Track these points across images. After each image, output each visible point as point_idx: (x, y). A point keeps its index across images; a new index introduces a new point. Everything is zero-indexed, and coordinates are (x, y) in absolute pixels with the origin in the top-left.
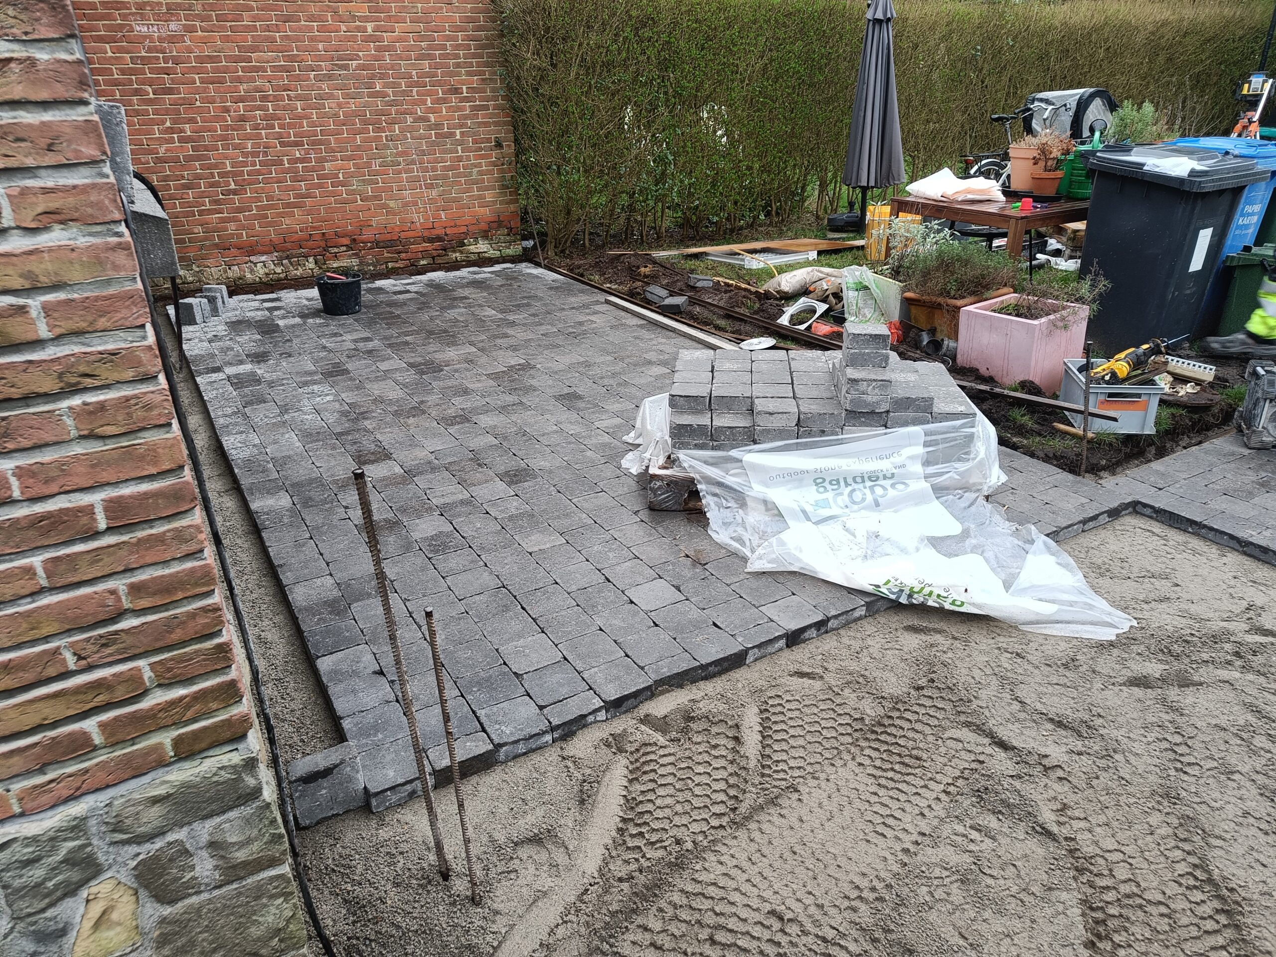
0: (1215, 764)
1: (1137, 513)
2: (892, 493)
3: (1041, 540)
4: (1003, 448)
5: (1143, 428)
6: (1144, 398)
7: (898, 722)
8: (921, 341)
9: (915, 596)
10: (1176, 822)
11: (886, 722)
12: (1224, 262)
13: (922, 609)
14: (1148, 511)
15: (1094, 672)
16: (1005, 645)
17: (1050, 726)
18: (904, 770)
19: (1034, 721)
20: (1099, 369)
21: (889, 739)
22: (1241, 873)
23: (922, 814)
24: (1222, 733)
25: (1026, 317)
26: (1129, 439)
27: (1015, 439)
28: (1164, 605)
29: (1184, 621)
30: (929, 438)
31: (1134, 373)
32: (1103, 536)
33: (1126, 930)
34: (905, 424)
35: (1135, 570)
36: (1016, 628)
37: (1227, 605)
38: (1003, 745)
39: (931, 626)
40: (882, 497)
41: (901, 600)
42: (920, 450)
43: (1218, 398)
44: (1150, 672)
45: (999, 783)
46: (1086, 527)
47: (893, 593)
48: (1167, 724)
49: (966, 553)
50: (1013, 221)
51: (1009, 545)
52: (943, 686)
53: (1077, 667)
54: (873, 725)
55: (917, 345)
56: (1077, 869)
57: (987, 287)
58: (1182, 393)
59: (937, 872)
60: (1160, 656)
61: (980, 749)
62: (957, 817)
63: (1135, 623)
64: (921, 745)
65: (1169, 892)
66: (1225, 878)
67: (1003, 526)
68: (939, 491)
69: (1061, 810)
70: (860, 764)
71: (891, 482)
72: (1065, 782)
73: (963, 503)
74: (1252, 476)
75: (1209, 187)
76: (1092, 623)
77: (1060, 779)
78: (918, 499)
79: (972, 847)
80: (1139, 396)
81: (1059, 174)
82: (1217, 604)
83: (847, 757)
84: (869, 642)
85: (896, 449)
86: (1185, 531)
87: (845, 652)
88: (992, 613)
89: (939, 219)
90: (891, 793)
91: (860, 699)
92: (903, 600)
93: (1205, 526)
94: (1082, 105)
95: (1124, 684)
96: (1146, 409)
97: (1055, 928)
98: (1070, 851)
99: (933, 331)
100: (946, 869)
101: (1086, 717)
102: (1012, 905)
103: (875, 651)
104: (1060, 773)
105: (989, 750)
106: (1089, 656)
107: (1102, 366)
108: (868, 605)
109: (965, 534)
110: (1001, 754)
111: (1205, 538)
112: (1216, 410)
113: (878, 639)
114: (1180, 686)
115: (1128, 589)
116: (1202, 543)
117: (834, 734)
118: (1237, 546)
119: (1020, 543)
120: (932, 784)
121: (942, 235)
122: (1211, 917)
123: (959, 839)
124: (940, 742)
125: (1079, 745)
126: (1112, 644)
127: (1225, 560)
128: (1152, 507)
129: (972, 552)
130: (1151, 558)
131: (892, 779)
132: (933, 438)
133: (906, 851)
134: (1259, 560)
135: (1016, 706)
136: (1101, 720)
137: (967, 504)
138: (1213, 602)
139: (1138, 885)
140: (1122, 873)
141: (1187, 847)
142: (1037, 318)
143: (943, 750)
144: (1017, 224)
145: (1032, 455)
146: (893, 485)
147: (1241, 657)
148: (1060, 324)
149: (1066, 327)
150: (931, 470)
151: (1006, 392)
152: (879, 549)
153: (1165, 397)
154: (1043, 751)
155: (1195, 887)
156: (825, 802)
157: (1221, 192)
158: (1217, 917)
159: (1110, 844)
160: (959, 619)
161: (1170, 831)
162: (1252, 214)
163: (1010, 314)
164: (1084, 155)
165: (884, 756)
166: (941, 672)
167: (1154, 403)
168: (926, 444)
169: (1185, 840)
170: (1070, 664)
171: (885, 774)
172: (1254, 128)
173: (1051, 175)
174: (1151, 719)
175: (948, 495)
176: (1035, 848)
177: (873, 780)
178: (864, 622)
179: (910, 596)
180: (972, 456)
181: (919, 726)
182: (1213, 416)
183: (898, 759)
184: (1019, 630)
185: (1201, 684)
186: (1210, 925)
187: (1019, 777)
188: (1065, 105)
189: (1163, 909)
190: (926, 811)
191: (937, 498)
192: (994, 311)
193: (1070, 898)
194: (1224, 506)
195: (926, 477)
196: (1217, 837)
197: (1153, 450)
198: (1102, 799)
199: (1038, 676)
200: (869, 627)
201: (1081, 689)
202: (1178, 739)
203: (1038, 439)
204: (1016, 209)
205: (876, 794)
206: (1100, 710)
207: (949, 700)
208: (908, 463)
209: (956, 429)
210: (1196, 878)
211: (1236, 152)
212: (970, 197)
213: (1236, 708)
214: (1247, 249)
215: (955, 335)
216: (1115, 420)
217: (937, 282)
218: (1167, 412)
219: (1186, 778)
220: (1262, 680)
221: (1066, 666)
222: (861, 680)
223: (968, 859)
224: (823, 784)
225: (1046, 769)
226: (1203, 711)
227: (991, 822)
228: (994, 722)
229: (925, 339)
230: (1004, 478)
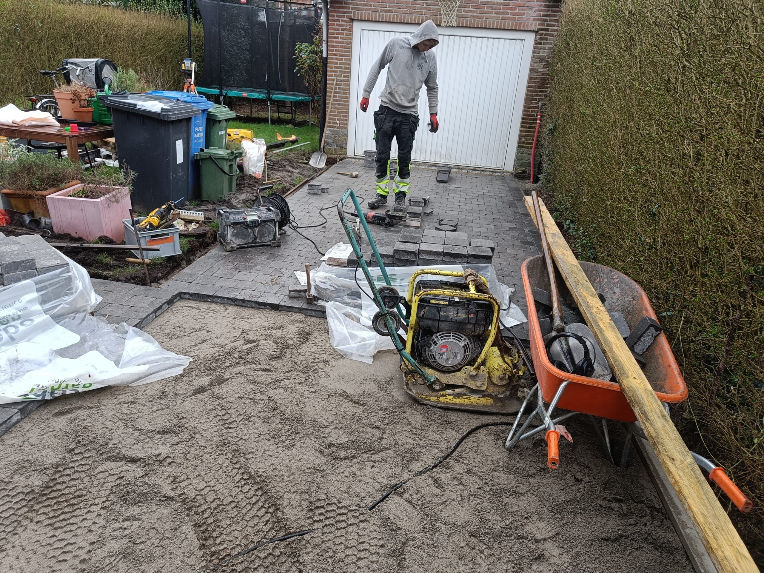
0: (242, 417)
1: (182, 298)
2: (21, 328)
3: (131, 330)
4: (95, 280)
5: (175, 252)
6: (170, 235)
7: (61, 480)
8: (25, 221)
9: (56, 391)
10: (230, 456)
11: (52, 484)
12: (194, 157)
13: (64, 398)
14: (187, 296)
15: (176, 395)
16: (123, 400)
17: (158, 436)
18: (72, 509)
19: (149, 437)
20: (143, 223)
21: (56, 494)
22: (263, 465)
23: (90, 531)
24: (242, 400)
25: (91, 198)
26: (169, 259)
27: (105, 273)
28: (205, 344)
29: (215, 349)
30: (40, 286)
31: (162, 222)
32: (167, 316)
33: (218, 527)
34: (18, 280)
35: (187, 330)
36: (128, 387)
37: (233, 334)
38: (133, 461)
39: (72, 407)
40: (14, 333)
41: (46, 398)
42: (35, 295)
43: (208, 229)
44: (203, 382)
45: (135, 485)
46: (157, 314)
47: (39, 396)
48: (217, 407)
49: (86, 352)
50: (67, 139)
51: (113, 338)
52: (87, 442)
53: (166, 396)
54: (43, 491)
55: (22, 224)
56: (188, 509)
57: (61, 181)
58: (191, 229)
59: (107, 561)
60: (207, 372)
61: (120, 470)
62: (113, 519)
63: (191, 359)
64: (80, 487)
65: (234, 494)
66: (256, 472)
67: (106, 328)
68: (57, 318)
69: (174, 481)
70: (37, 522)
71: (19, 321)
72: (173, 464)
73: (77, 321)
74: (231, 266)
75: (173, 118)
76: (170, 368)
77: (170, 463)
78: (43, 328)
79: (127, 532)
80: (167, 234)
81: (90, 109)
82: (228, 335)
83: (25, 523)
84: (28, 435)
85: (17, 298)
86: (207, 302)
87: (9, 451)
88: (111, 384)
89: (15, 138)
90: (65, 529)
91: (27, 478)
92: (48, 397)
93: (215, 297)
94: (99, 69)
95: (193, 395)
96: (173, 241)
97: (182, 551)
98: (183, 501)
99: (31, 214)
100: (112, 556)
101: (177, 421)
102: (158, 552)
103: (34, 440)
104: (169, 460)
105: (125, 468)
106: (171, 387)
107: (144, 221)
108: (21, 410)
109: (83, 340)
110: (133, 466)
111: (217, 303)
112: (209, 235)
113: (35, 430)
114: (219, 384)
115: (186, 342)
116: (216, 306)
117: (12, 512)
118: (232, 303)
119: (120, 335)
120: (93, 508)
121: (19, 149)
122: (254, 495)
123: (117, 532)
124: (93, 478)
125: (176, 439)
126: (182, 375)
127: (228, 311)
128: (188, 293)
129: (90, 350)
130: (194, 321)
131: (64, 520)
132: (43, 285)
133: (83, 561)
134: (243, 306)
135: (137, 433)
136: (185, 420)
137: (80, 321)
138: (227, 334)
139: (219, 499)
140: (210, 498)
141: (238, 466)
142: (97, 198)
143: (96, 482)
144: (70, 141)
145: (118, 280)
146: (22, 324)
147: (242, 358)
148: (113, 200)
149: (117, 201)
150: (48, 306)
151: (91, 245)
152: (21, 370)
153: (183, 233)
154: (157, 452)
155: (245, 484)
156: (15, 563)
157: (180, 121)
158: (257, 494)
159: (202, 485)
160: (91, 395)
161: (229, 462)
162: (200, 132)
163: (81, 197)
164: (101, 98)
165: (56, 507)
166: (83, 433)
167: (177, 236)
168: (38, 290)
169: (236, 463)
170: (162, 395)
171: (58, 519)
172: (193, 87)
173: (85, 110)
174: (209, 408)
175: (64, 319)
176: (164, 511)
177: (50, 528)
178: (22, 423)
179: (52, 393)
180: (74, 290)
181: (76, 476)
182: (209, 238)
183: (66, 504)
184: (130, 387)
185: (228, 379)
186: (255, 499)
187: (147, 474)
188: (88, 68)
189: (233, 505)
190: (93, 528)
191: (58, 323)
192: (70, 196)
193: (187, 528)
194: (222, 284)
195: (46, 312)
196: (250, 453)
197: (184, 262)
198: (193, 463)
199: (146, 410)
200: (26, 425)
201: (171, 407)
202: (224, 412)
203: (119, 270)
204: (68, 130)
205: (53, 536)
206: (183, 415)
207: (93, 449)
208: (28, 306)
209: (58, 276)
210: (244, 479)
211: (182, 100)
212: (34, 123)
213: (246, 384)
214: (202, 150)
215: (47, 213)
216: (158, 250)
217: (24, 181)
218: (185, 241)
219: (231, 431)
220: (254, 366)
221: (160, 398)
222: (26, 464)
223: (125, 541)
224: (10, 552)
225: (161, 462)
226: (232, 393)
227: (136, 510)
228: (125, 449)
229: (27, 219)
230: (100, 299)
